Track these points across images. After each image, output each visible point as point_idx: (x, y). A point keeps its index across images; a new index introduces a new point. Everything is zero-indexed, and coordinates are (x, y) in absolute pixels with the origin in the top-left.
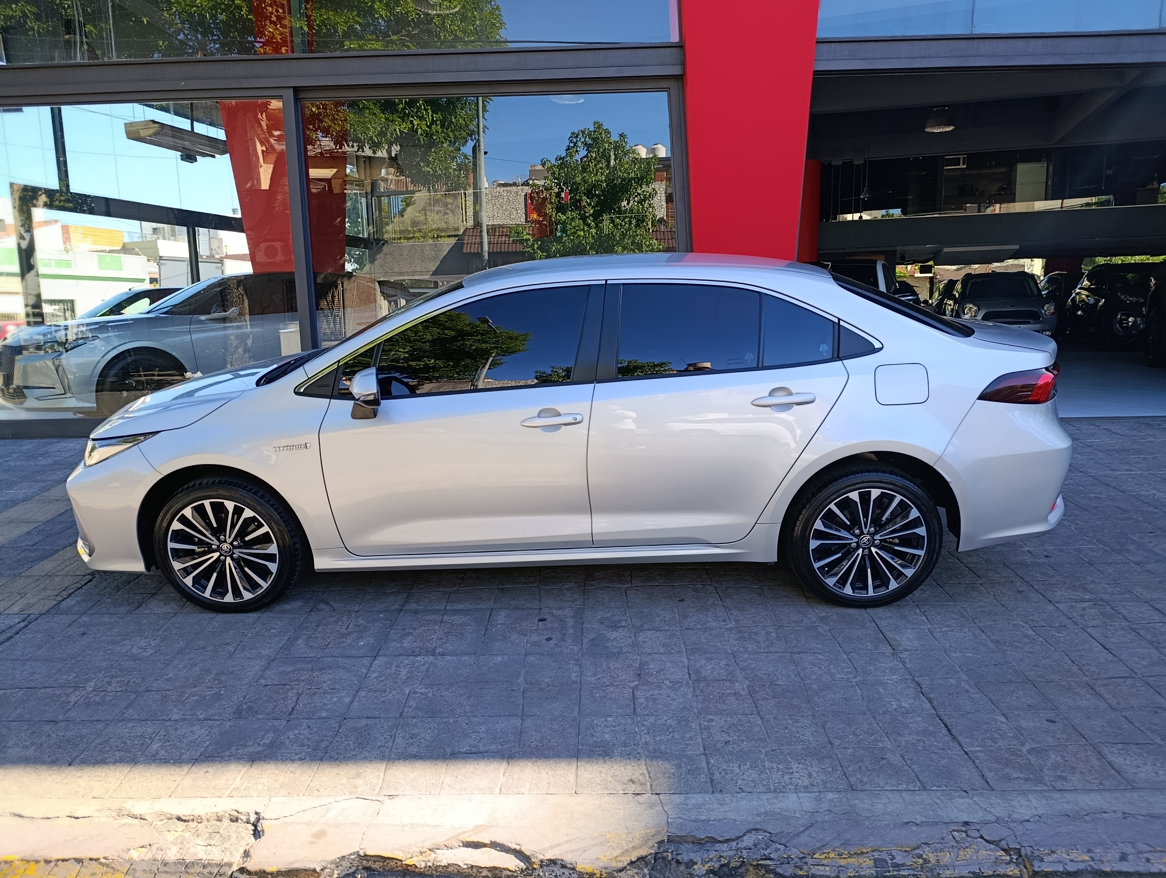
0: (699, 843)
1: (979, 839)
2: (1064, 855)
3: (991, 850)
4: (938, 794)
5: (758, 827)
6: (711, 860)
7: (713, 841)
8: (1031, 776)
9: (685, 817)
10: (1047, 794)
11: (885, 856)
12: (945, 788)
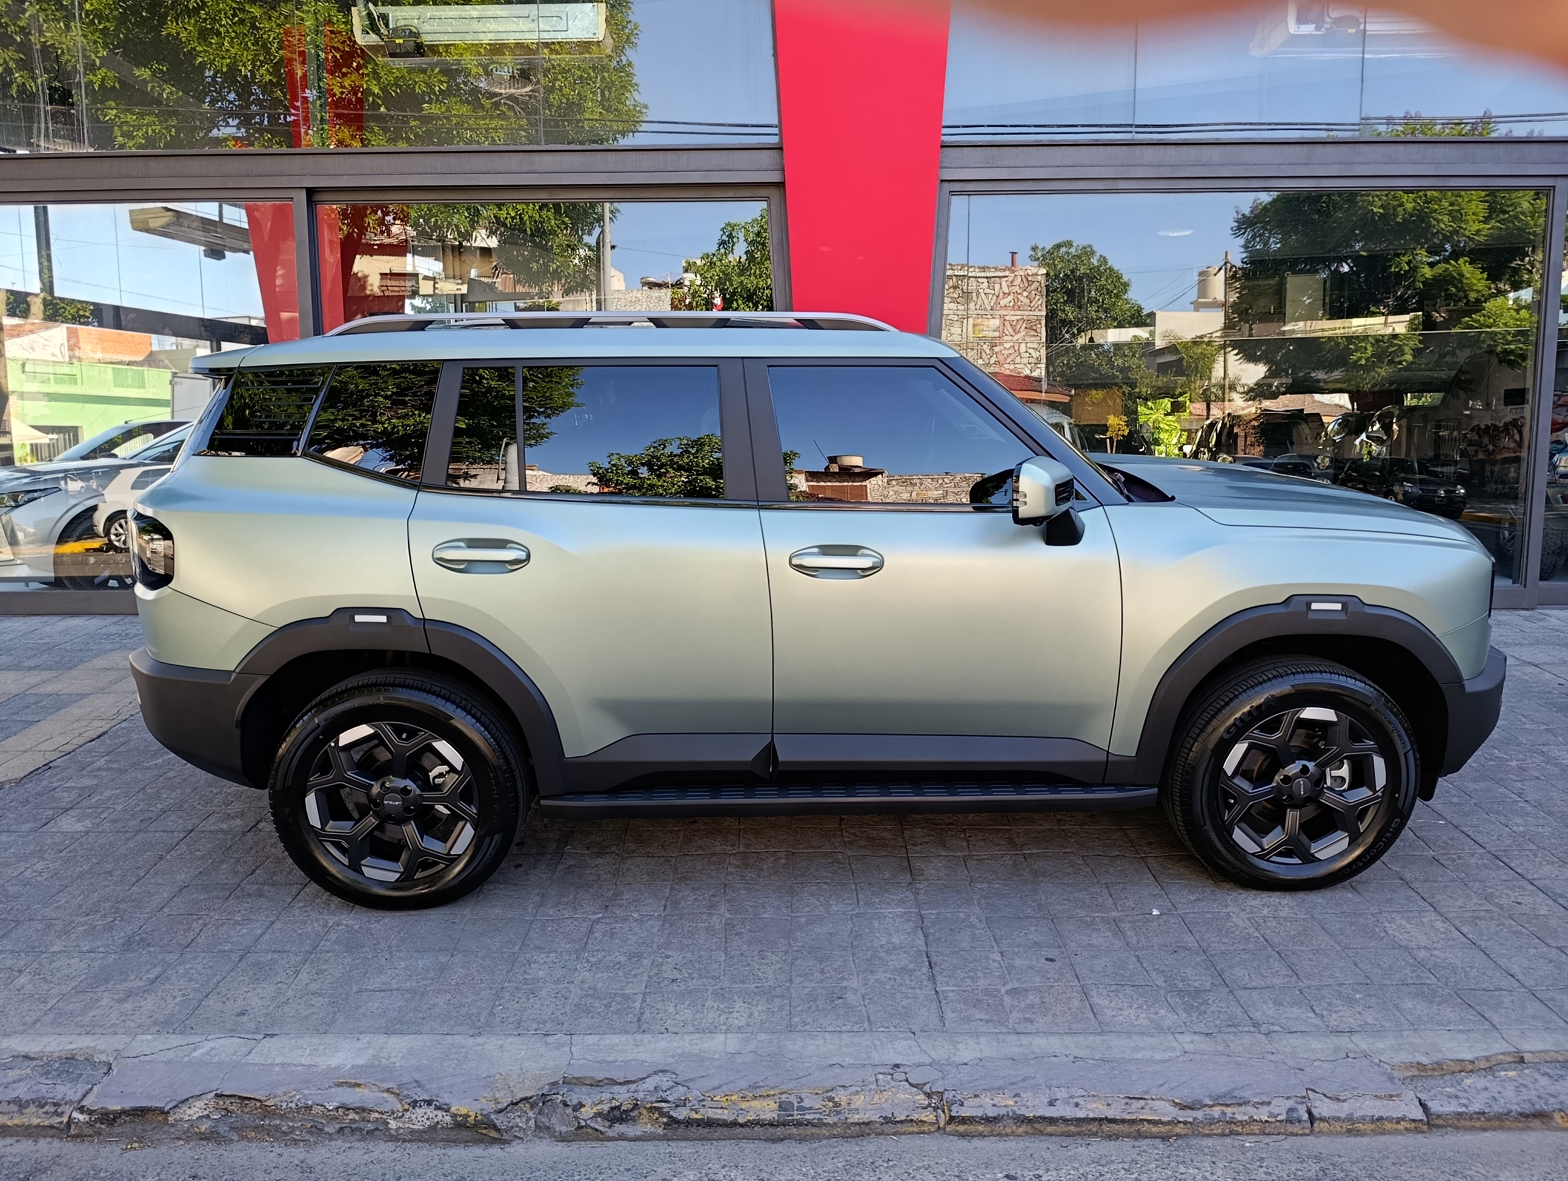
0: (596, 1084)
1: (904, 1083)
2: (987, 1100)
3: (910, 1094)
4: (882, 1035)
5: (667, 1068)
6: (601, 1102)
7: (613, 1082)
8: (995, 1018)
9: (590, 1058)
10: (1001, 1036)
11: (793, 1099)
12: (892, 1029)
